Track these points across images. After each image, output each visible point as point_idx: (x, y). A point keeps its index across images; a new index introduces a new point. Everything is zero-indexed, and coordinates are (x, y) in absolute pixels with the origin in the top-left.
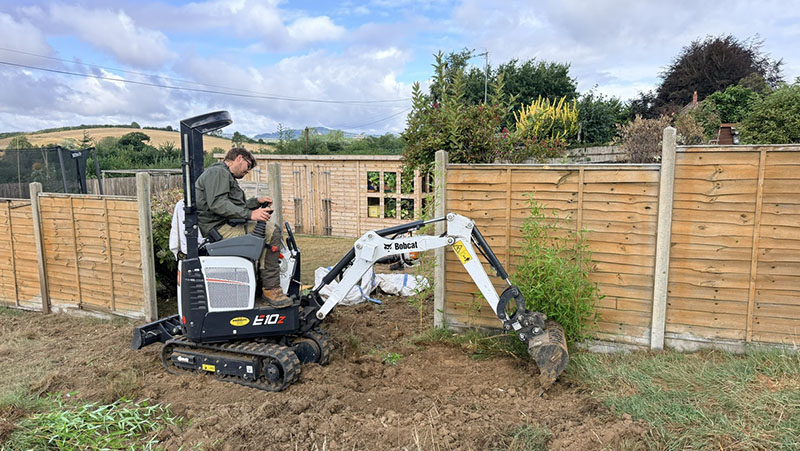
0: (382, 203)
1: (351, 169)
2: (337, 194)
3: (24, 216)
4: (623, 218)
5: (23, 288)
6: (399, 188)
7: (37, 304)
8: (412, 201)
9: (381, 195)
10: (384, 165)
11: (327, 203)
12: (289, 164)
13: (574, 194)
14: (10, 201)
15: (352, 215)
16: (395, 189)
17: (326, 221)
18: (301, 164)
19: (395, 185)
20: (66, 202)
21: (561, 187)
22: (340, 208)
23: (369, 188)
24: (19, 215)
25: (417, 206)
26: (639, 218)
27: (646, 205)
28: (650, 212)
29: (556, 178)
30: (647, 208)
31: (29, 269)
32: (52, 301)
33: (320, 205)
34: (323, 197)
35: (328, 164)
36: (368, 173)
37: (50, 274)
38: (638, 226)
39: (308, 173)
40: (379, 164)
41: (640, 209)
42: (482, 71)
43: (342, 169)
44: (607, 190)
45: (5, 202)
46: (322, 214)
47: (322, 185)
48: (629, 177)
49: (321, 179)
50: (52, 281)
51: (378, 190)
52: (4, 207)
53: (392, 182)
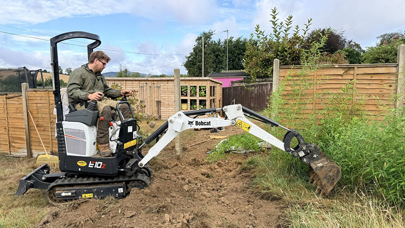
0: (189, 102)
1: (172, 85)
2: (164, 98)
3: (16, 102)
4: (377, 91)
5: (13, 144)
6: (198, 94)
7: (23, 152)
8: (205, 101)
9: (189, 98)
10: (190, 82)
11: (159, 103)
12: (138, 82)
13: (351, 80)
14: (6, 94)
15: (173, 108)
16: (196, 95)
17: (158, 112)
18: (144, 82)
19: (196, 92)
20: (45, 94)
21: (344, 76)
22: (166, 105)
23: (182, 94)
24: (12, 102)
25: (208, 103)
26: (386, 91)
27: (390, 84)
28: (392, 88)
29: (341, 72)
30: (390, 86)
31: (18, 133)
32: (33, 151)
33: (155, 104)
34: (156, 99)
35: (159, 82)
36: (182, 86)
37: (32, 135)
38: (385, 95)
39: (148, 87)
40: (187, 82)
41: (386, 86)
42: (217, 42)
43: (167, 85)
44: (369, 77)
45: (3, 95)
46: (156, 109)
47: (156, 93)
48: (381, 71)
49: (155, 90)
50: (33, 139)
51: (186, 95)
52: (2, 98)
53: (194, 91)
